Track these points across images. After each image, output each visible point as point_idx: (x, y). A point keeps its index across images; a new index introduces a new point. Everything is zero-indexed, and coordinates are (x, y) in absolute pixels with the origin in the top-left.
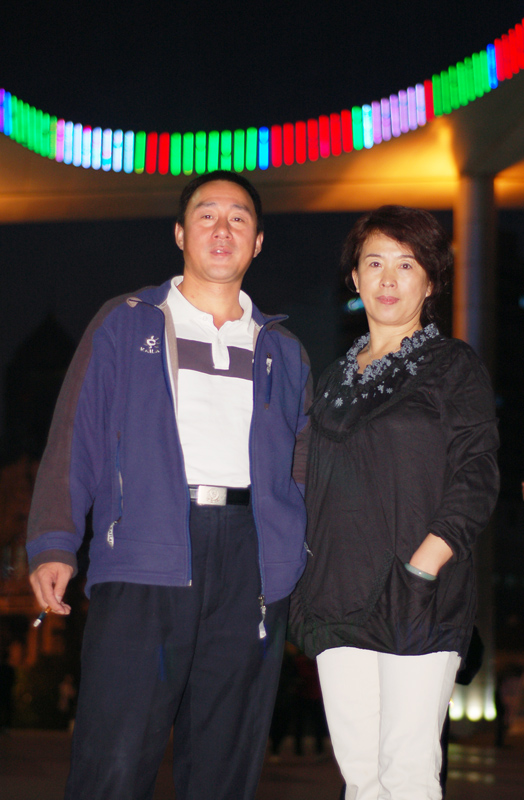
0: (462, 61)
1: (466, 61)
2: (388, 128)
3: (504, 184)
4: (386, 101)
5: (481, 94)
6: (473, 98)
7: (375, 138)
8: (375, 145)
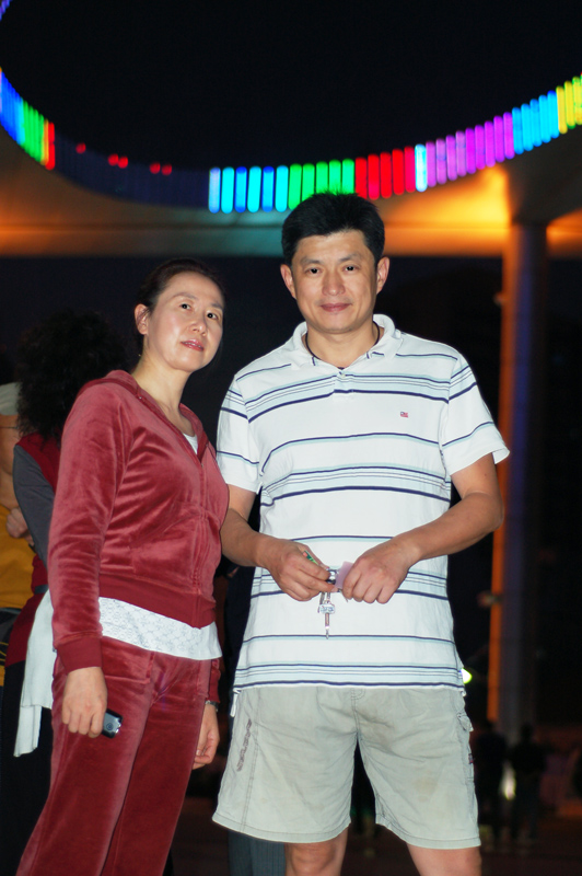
0: (528, 103)
1: (532, 103)
2: (443, 171)
3: (557, 233)
4: (442, 142)
5: (547, 139)
6: (539, 143)
7: (429, 181)
8: (429, 188)
